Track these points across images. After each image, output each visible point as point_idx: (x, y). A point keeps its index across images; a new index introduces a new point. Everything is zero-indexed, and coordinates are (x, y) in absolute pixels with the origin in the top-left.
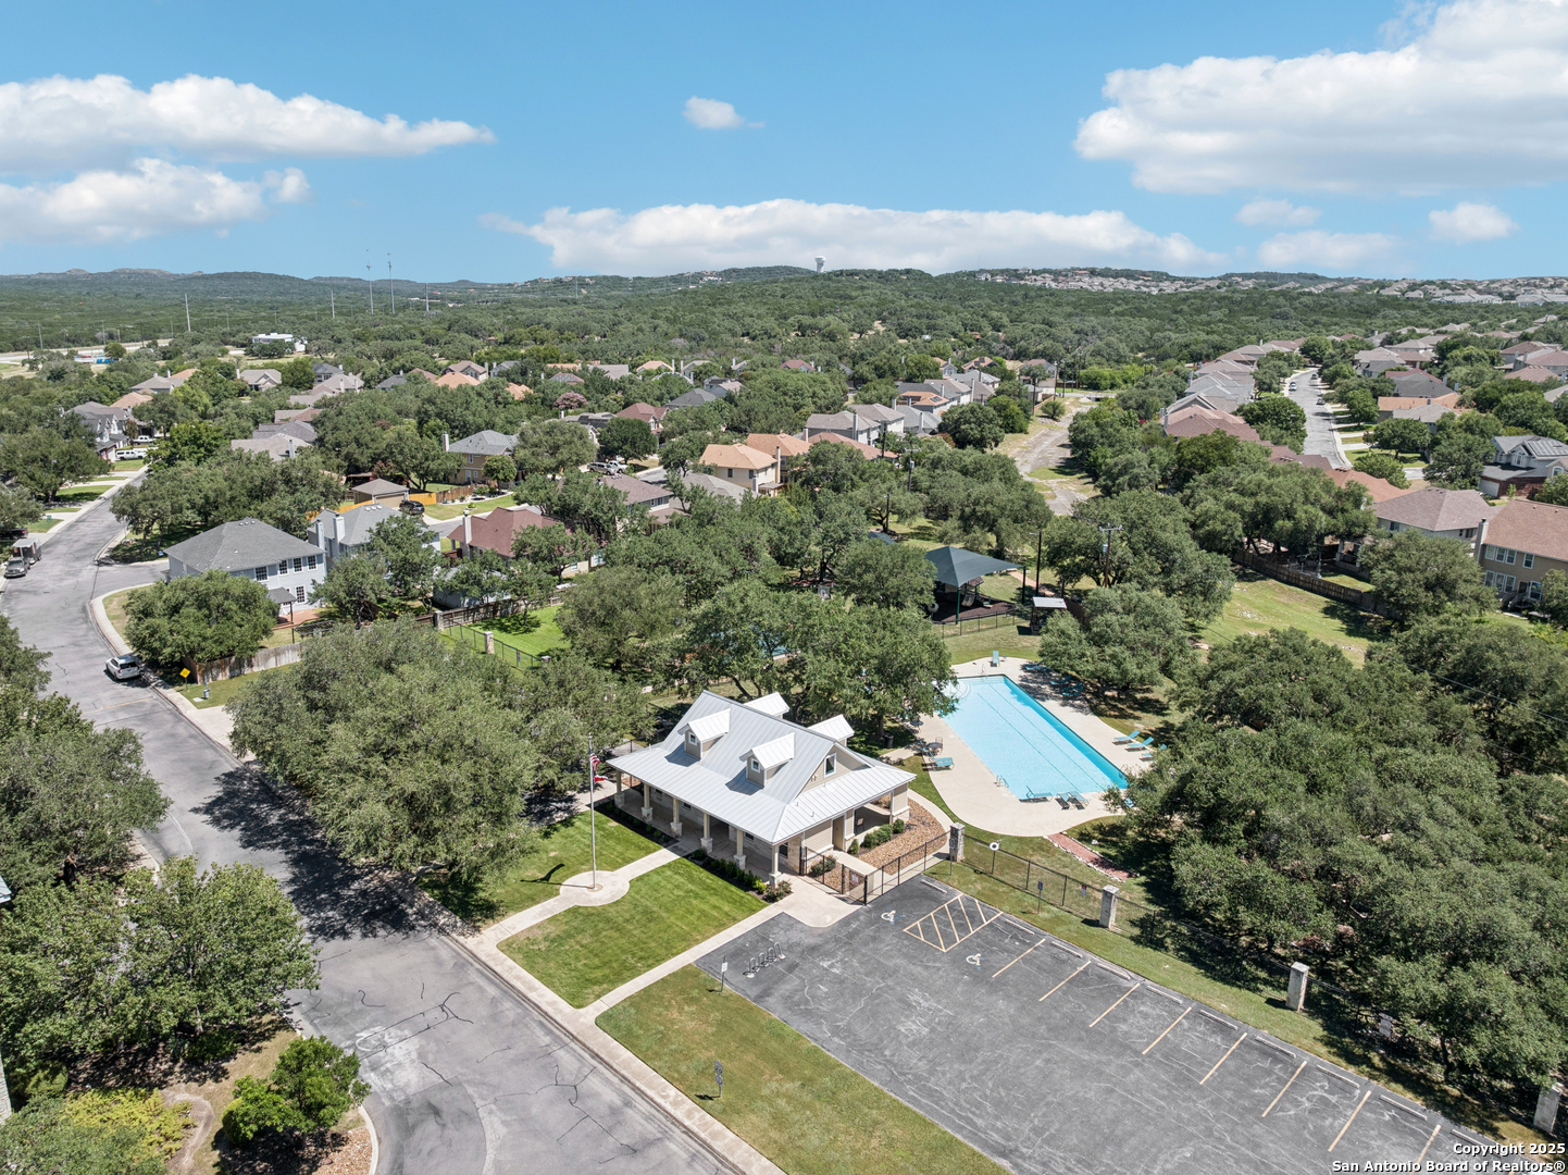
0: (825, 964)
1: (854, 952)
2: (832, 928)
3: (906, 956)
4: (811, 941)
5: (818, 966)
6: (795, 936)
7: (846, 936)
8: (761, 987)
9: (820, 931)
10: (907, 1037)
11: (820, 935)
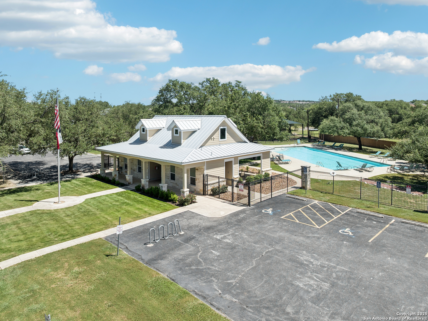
0: (218, 237)
1: (243, 230)
2: (225, 217)
3: (287, 231)
4: (208, 224)
5: (212, 238)
6: (194, 222)
7: (236, 221)
8: (157, 253)
9: (215, 219)
10: (308, 292)
11: (215, 221)
